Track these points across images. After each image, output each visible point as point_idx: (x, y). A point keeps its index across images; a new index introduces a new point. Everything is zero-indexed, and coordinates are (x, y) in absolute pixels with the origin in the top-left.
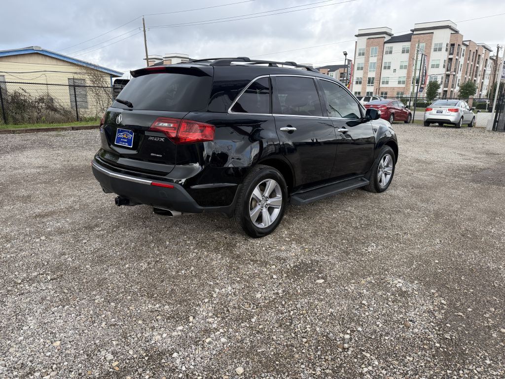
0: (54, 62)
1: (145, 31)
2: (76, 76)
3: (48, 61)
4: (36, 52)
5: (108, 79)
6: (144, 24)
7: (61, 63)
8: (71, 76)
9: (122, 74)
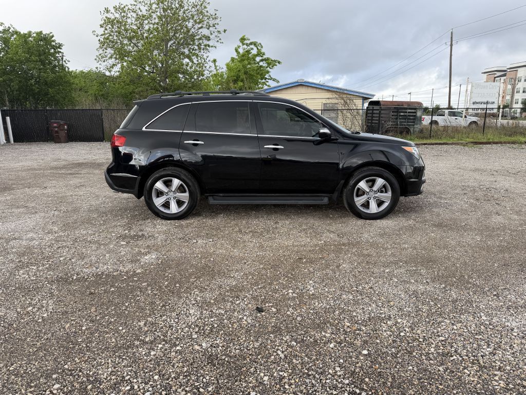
0: (315, 90)
1: (451, 45)
2: (328, 101)
3: (310, 90)
4: (300, 84)
5: (359, 102)
6: (452, 38)
7: (320, 91)
8: (324, 101)
9: (374, 96)
